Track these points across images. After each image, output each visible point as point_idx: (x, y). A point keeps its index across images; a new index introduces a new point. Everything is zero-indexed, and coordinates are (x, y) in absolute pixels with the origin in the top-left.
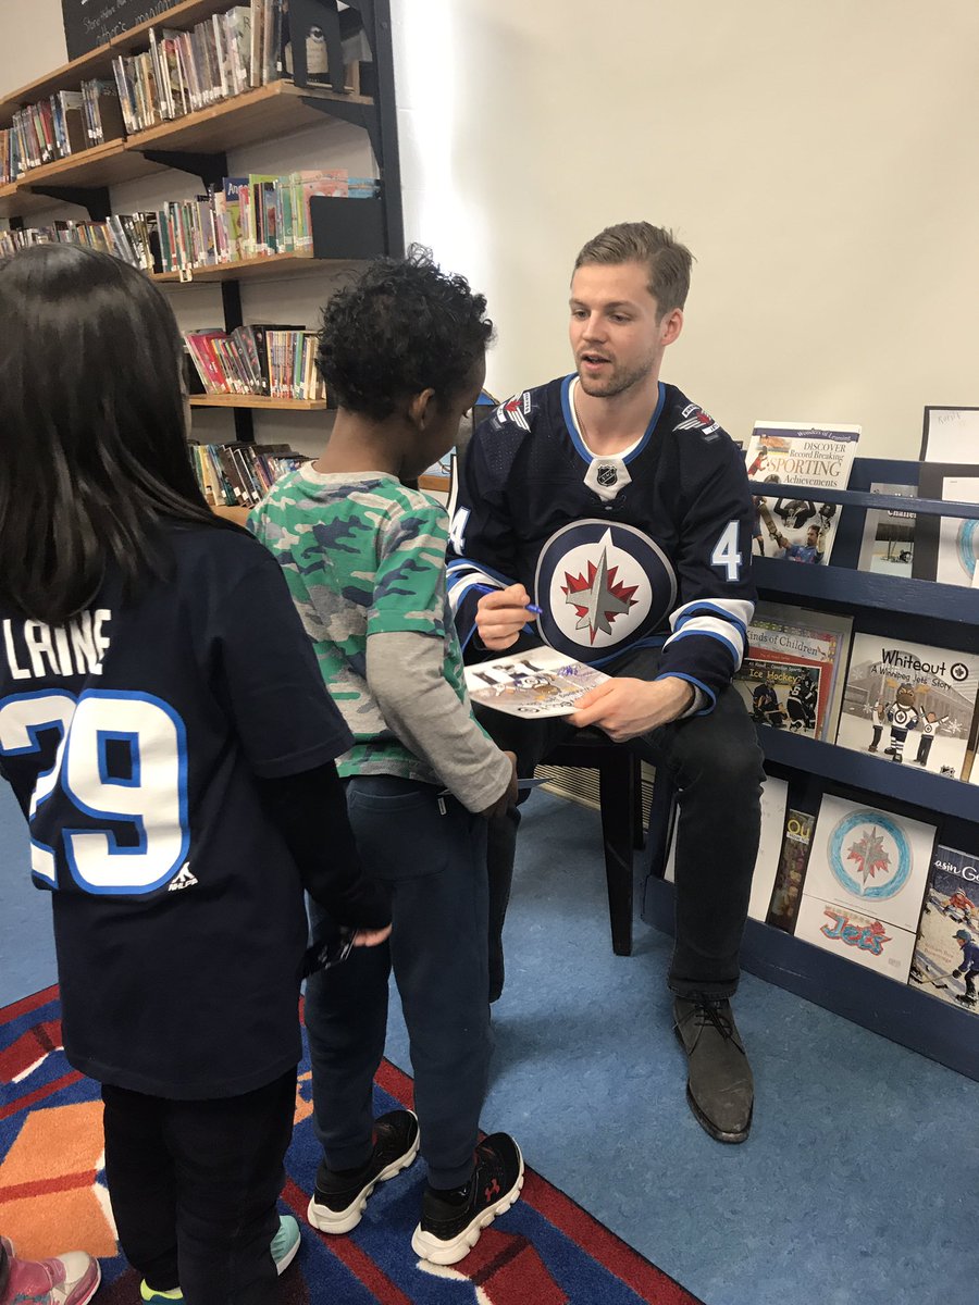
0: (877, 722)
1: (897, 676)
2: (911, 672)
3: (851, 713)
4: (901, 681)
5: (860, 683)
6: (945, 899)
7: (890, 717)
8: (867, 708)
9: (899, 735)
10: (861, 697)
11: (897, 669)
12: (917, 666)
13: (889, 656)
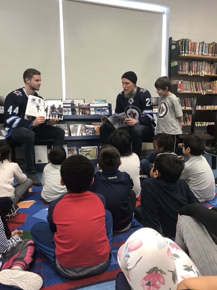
1: (76, 128)
6: (70, 152)
13: (74, 126)
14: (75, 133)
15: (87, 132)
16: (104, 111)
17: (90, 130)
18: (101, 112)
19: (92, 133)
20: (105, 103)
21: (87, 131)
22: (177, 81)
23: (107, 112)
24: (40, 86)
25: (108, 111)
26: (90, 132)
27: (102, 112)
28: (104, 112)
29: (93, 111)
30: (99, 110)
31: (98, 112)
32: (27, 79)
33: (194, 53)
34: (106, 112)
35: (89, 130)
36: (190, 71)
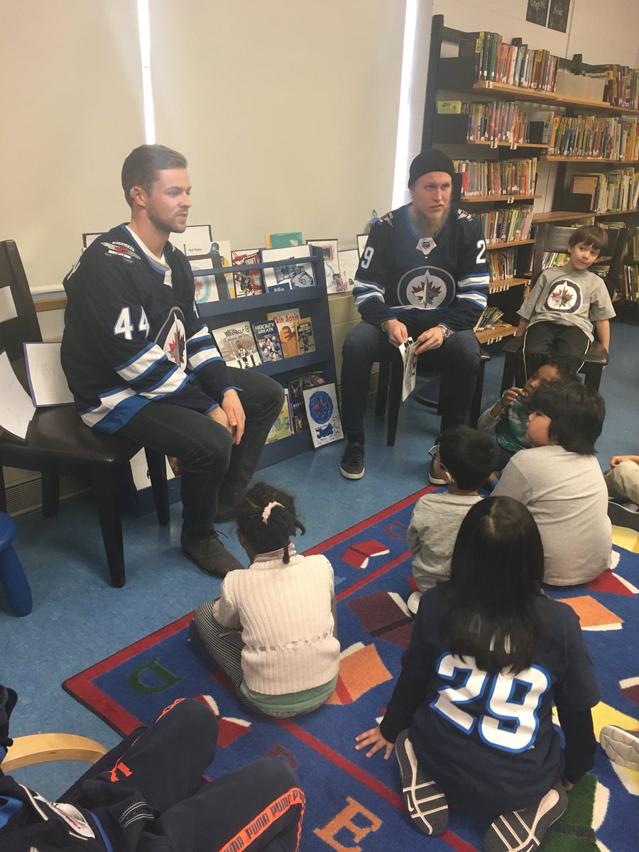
0: (237, 359)
1: (233, 339)
2: (236, 336)
3: (228, 361)
4: (236, 340)
5: (223, 349)
7: (240, 355)
8: (232, 356)
9: (245, 360)
10: (227, 353)
11: (232, 337)
12: (237, 332)
13: (227, 334)
14: (235, 357)
15: (263, 349)
16: (300, 272)
17: (269, 340)
18: (291, 275)
19: (276, 349)
20: (299, 245)
21: (261, 345)
22: (459, 164)
23: (308, 275)
24: (185, 215)
25: (310, 271)
26: (269, 348)
27: (295, 274)
28: (299, 276)
29: (269, 275)
30: (285, 271)
31: (285, 277)
32: (136, 190)
33: (504, 79)
34: (306, 274)
35: (266, 341)
36: (485, 131)
